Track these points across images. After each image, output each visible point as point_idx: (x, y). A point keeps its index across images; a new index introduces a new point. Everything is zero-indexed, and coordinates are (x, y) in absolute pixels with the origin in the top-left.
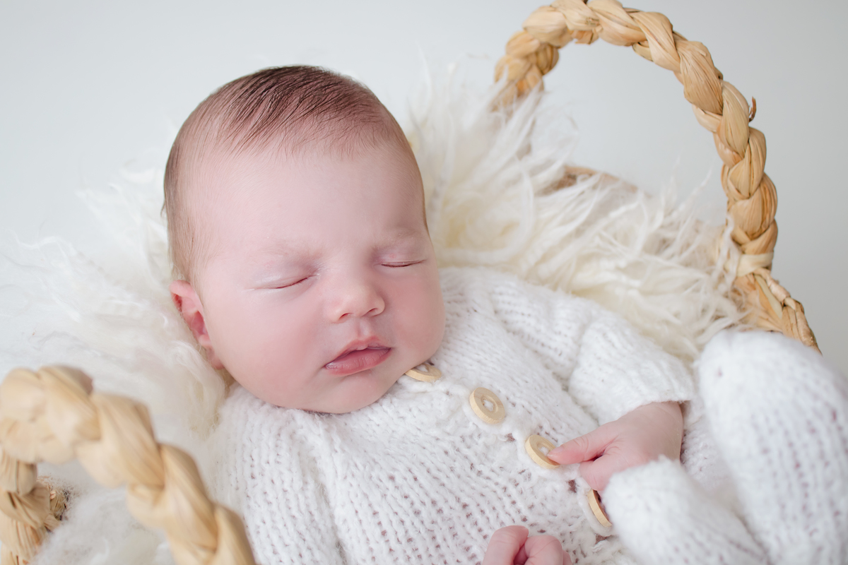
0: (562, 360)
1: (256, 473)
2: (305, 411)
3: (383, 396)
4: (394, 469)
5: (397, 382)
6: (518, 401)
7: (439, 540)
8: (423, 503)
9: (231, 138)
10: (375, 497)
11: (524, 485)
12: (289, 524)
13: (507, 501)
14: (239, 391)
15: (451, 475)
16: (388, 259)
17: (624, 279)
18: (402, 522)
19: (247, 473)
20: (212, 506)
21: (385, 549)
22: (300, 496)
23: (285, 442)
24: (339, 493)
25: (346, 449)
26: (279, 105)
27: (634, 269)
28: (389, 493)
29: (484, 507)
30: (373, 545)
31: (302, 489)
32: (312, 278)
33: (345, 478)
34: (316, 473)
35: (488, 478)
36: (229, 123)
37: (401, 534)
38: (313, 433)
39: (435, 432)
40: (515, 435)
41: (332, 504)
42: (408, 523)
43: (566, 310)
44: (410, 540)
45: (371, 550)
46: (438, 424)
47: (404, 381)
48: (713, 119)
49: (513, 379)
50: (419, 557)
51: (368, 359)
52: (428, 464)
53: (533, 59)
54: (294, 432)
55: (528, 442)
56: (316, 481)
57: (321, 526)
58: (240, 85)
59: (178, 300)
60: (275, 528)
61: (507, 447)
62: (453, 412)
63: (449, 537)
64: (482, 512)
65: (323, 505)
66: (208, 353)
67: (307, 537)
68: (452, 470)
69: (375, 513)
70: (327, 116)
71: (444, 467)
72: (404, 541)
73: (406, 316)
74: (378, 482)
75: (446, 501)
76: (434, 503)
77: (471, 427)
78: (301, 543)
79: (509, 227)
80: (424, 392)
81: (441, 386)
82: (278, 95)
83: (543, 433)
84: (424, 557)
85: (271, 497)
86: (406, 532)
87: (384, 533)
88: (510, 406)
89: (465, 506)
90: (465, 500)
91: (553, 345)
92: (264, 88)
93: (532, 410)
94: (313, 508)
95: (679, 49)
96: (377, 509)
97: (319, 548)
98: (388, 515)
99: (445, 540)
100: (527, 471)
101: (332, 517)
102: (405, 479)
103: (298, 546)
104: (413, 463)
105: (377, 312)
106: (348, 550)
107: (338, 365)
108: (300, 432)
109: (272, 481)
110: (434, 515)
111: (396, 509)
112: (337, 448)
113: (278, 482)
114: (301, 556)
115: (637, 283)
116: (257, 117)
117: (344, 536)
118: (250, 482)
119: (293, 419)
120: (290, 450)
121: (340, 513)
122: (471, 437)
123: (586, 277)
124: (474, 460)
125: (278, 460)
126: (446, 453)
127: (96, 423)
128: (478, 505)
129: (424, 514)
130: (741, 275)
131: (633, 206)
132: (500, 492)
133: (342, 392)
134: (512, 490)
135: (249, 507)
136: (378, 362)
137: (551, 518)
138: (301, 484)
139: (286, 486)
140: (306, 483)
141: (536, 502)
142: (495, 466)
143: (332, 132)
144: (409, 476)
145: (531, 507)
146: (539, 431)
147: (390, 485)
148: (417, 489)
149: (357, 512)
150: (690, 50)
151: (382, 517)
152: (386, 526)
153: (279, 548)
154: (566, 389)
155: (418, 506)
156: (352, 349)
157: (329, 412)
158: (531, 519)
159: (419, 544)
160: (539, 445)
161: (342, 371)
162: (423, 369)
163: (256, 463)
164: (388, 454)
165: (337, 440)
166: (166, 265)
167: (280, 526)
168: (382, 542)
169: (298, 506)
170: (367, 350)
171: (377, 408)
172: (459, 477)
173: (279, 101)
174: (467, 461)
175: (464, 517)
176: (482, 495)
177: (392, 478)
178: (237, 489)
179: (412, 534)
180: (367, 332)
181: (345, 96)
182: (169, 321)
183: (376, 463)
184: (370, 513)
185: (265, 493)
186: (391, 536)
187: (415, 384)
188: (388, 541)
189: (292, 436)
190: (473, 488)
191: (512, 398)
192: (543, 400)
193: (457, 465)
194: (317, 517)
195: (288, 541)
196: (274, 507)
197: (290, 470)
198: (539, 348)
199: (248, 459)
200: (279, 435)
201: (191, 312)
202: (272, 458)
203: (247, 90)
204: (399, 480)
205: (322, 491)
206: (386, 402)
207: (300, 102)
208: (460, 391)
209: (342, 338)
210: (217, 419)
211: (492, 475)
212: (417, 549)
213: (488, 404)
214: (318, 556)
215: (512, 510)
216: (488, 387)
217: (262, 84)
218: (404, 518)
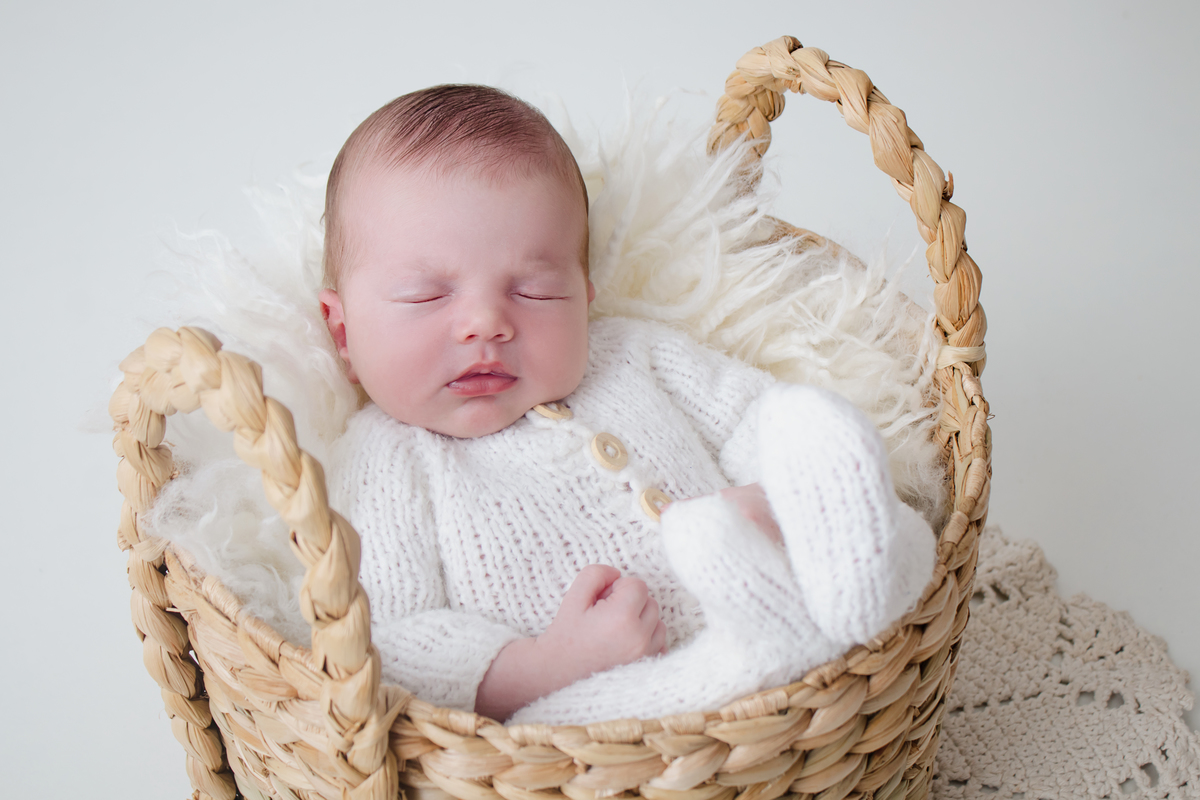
0: (717, 429)
1: (369, 481)
2: (428, 430)
3: (508, 427)
4: (502, 496)
5: (524, 416)
6: (646, 454)
7: (535, 572)
8: (525, 533)
9: (389, 153)
10: (479, 519)
11: (633, 534)
12: (392, 533)
13: (611, 547)
14: (371, 407)
15: (558, 511)
16: (525, 290)
17: (812, 354)
18: (502, 548)
19: (361, 478)
20: (299, 451)
21: (481, 572)
22: (407, 507)
23: (401, 455)
24: (445, 509)
25: (459, 470)
26: (440, 125)
27: (824, 347)
28: (493, 518)
29: (586, 547)
30: (471, 568)
31: (410, 501)
32: (446, 298)
33: (453, 496)
34: (426, 488)
35: (597, 522)
36: (390, 138)
37: (499, 558)
38: (431, 450)
39: (551, 468)
40: (633, 485)
41: (438, 522)
42: (506, 550)
43: (735, 376)
44: (506, 567)
45: (469, 572)
46: (554, 461)
47: (531, 415)
48: (905, 190)
49: (646, 432)
50: (514, 586)
51: (491, 384)
52: (538, 497)
53: (753, 101)
54: (413, 448)
55: (644, 494)
56: (425, 497)
57: (424, 542)
58: (409, 100)
59: (326, 310)
60: (377, 534)
61: (625, 496)
62: (571, 452)
63: (545, 571)
64: (584, 553)
65: (429, 522)
66: (346, 366)
67: (408, 549)
68: (561, 507)
69: (477, 536)
70: (484, 142)
71: (553, 503)
72: (500, 566)
73: (537, 348)
74: (485, 507)
75: (548, 535)
76: (535, 534)
77: (589, 471)
78: (401, 553)
79: (694, 284)
80: (549, 429)
81: (566, 425)
82: (440, 116)
83: (667, 490)
84: (519, 586)
85: (379, 504)
86: (504, 558)
87: (482, 557)
88: (636, 457)
89: (567, 544)
90: (567, 537)
91: (711, 412)
92: (430, 106)
93: (660, 465)
94: (418, 522)
95: (871, 112)
96: (479, 531)
97: (418, 562)
98: (488, 539)
99: (541, 572)
100: (639, 524)
101: (436, 535)
102: (511, 507)
103: (397, 554)
104: (522, 493)
105: (504, 339)
106: (448, 572)
107: (461, 385)
108: (418, 449)
109: (383, 490)
110: (534, 546)
111: (497, 534)
112: (450, 467)
113: (387, 491)
114: (399, 565)
115: (824, 362)
116: (416, 136)
117: (446, 556)
118: (361, 486)
119: (415, 436)
120: (405, 462)
121: (445, 530)
122: (588, 479)
123: (775, 351)
124: (586, 502)
125: (392, 470)
126: (559, 491)
127: (219, 374)
128: (580, 545)
129: (524, 544)
130: (940, 368)
131: (833, 277)
132: (605, 537)
133: (463, 415)
134: (618, 537)
135: (356, 510)
136: (500, 389)
137: (653, 571)
138: (409, 495)
139: (395, 496)
140: (414, 496)
141: (641, 553)
142: (606, 512)
143: (486, 158)
144: (516, 506)
145: (634, 557)
146: (663, 487)
147: (495, 510)
148: (521, 518)
149: (459, 532)
150: (881, 114)
151: (483, 540)
152: (485, 550)
153: (379, 553)
154: (716, 458)
155: (519, 534)
156: (476, 371)
157: (450, 434)
158: (632, 567)
159: (515, 573)
160: (655, 499)
161: (464, 392)
162: (554, 407)
163: (370, 470)
164: (500, 481)
165: (452, 460)
166: (318, 272)
167: (383, 532)
168: (480, 564)
169: (404, 517)
170: (488, 375)
171: (498, 437)
172: (566, 515)
173: (440, 122)
174: (578, 502)
175: (563, 554)
176: (587, 537)
177: (498, 504)
178: (349, 492)
179: (509, 561)
180: (491, 357)
181: (508, 123)
182: (313, 328)
183: (486, 488)
184: (472, 534)
185: (374, 500)
186: (488, 560)
187: (543, 420)
188: (485, 565)
189: (409, 451)
190: (579, 528)
191: (640, 450)
192: (675, 459)
193: (567, 505)
194: (420, 531)
195: (388, 548)
196: (380, 514)
197: (401, 480)
198: (695, 412)
199: (363, 466)
200: (397, 447)
201: (336, 322)
202: (385, 468)
203: (414, 107)
204: (505, 507)
205: (430, 508)
206: (508, 433)
207: (461, 125)
208: (585, 433)
209: (467, 358)
210: (344, 429)
211: (601, 519)
212: (512, 578)
213: (610, 450)
214: (415, 568)
215: (614, 556)
216: (616, 434)
217: (429, 102)
218: (503, 544)
